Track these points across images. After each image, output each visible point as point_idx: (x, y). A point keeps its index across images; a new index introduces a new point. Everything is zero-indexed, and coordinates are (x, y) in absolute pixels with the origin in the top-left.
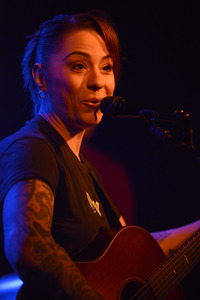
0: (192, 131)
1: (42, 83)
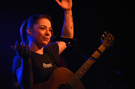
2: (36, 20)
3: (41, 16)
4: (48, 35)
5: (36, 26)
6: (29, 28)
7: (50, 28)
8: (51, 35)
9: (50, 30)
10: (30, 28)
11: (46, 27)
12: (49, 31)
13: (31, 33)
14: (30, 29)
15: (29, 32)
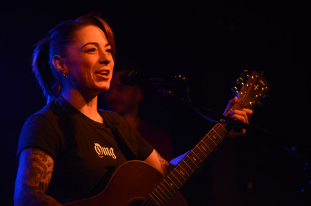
0: (188, 89)
1: (63, 67)
2: (68, 35)
4: (106, 63)
5: (72, 50)
6: (56, 58)
7: (107, 45)
8: (112, 63)
9: (108, 51)
10: (59, 56)
11: (96, 44)
12: (106, 53)
13: (65, 68)
14: (59, 60)
15: (59, 67)
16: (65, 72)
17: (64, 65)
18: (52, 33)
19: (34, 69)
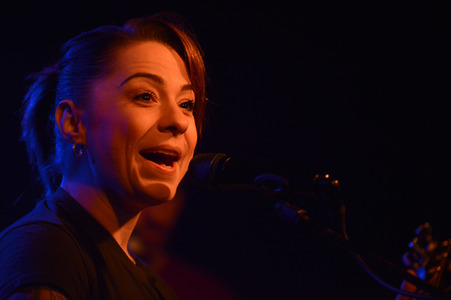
1: (76, 130)
2: (100, 56)
3: (127, 27)
4: (176, 130)
5: (103, 91)
6: (64, 107)
7: (185, 88)
9: (186, 105)
13: (82, 131)
14: (70, 111)
15: (69, 128)
16: (79, 141)
17: (80, 125)
18: (68, 48)
19: (25, 134)
